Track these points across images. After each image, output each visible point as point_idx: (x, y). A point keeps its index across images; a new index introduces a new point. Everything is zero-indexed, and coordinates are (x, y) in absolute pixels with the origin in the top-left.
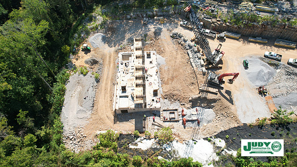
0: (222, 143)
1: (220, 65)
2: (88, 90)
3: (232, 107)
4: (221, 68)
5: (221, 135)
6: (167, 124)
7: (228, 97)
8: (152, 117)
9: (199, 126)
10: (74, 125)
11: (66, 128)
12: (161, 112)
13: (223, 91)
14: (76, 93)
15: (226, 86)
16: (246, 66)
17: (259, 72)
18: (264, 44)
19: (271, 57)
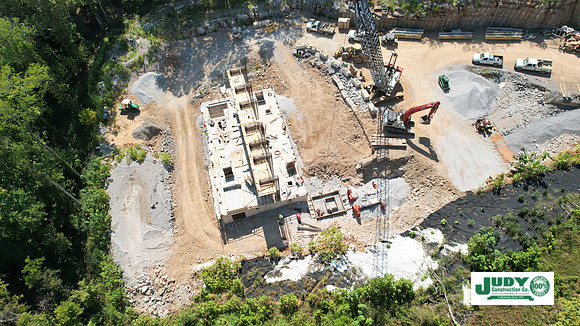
0: (436, 236)
1: (398, 94)
2: (155, 191)
3: (438, 166)
4: (401, 98)
5: (430, 222)
6: (325, 224)
7: (426, 150)
8: (294, 217)
9: (384, 214)
10: (145, 264)
11: (128, 273)
12: (309, 203)
13: (415, 141)
14: (132, 200)
15: (419, 130)
16: (445, 85)
17: (471, 94)
18: (468, 41)
19: (485, 62)
